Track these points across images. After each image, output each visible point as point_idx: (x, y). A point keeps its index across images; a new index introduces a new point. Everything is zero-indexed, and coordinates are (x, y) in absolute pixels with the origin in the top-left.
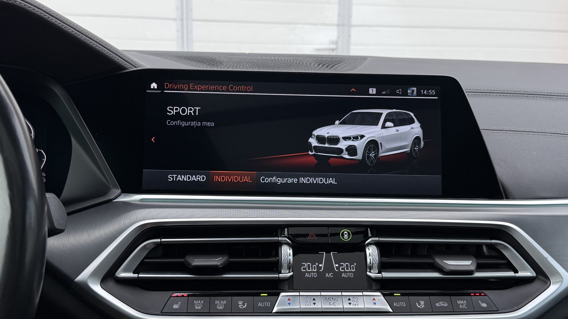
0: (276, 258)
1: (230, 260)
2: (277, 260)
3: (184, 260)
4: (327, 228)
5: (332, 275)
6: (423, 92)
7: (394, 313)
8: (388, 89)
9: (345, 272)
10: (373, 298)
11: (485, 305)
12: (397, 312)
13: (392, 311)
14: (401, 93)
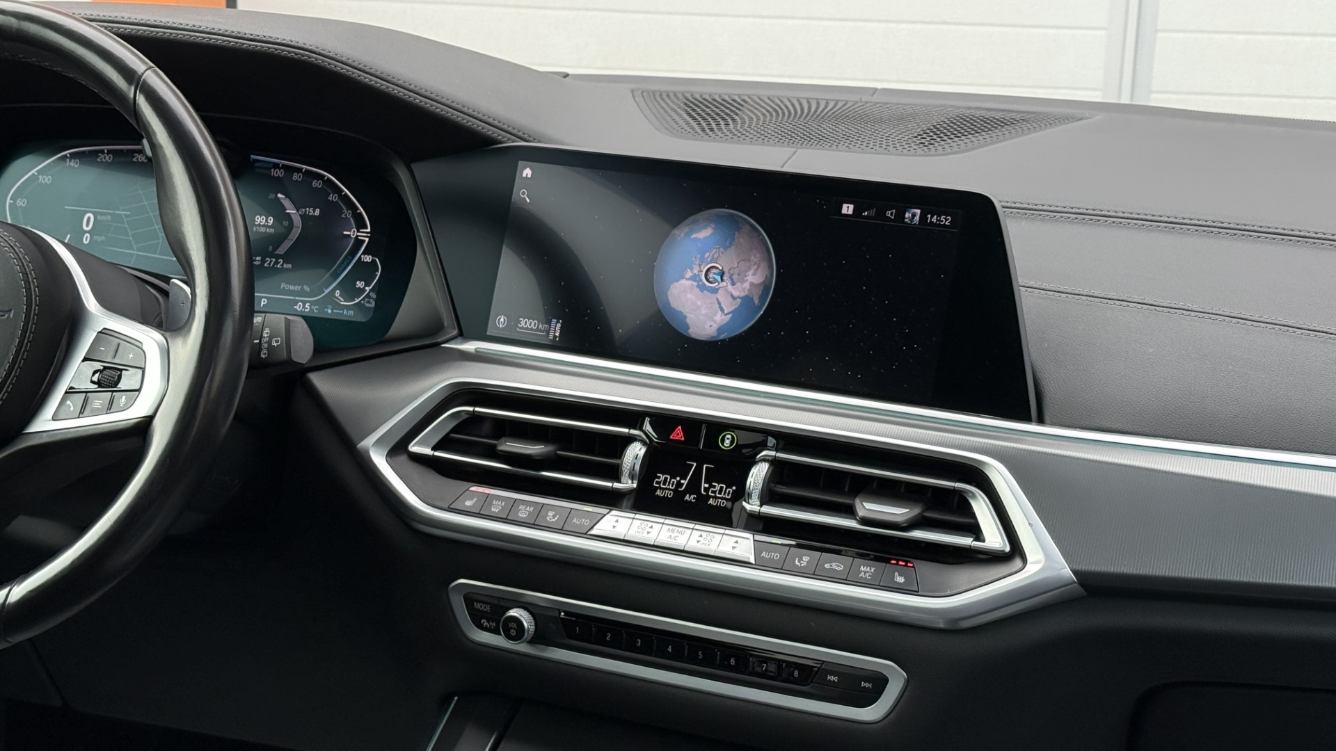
1: (558, 452)
3: (496, 442)
5: (694, 498)
6: (931, 218)
7: (755, 565)
8: (872, 209)
9: (715, 497)
10: (735, 539)
11: (901, 580)
12: (760, 565)
13: (753, 562)
14: (893, 218)
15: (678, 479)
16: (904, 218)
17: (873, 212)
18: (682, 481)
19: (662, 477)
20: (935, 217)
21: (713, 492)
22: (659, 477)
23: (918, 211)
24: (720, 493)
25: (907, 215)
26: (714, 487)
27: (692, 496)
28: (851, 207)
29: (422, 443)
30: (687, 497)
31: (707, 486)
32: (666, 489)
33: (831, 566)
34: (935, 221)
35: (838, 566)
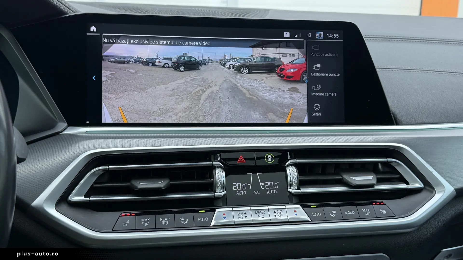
0: (211, 180)
1: (171, 182)
2: (212, 181)
3: (130, 184)
4: (253, 153)
5: (259, 192)
6: (329, 35)
7: (312, 221)
8: (300, 33)
9: (270, 189)
10: (294, 210)
11: (384, 212)
12: (314, 221)
13: (311, 221)
14: (310, 37)
15: (246, 184)
16: (316, 36)
17: (300, 35)
18: (249, 184)
19: (237, 185)
20: (331, 34)
21: (267, 187)
22: (235, 185)
23: (322, 33)
24: (272, 187)
25: (317, 35)
26: (267, 184)
27: (257, 192)
28: (288, 33)
29: (77, 195)
30: (255, 193)
31: (263, 184)
32: (241, 190)
33: (348, 213)
34: (331, 37)
35: (352, 212)
